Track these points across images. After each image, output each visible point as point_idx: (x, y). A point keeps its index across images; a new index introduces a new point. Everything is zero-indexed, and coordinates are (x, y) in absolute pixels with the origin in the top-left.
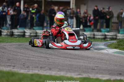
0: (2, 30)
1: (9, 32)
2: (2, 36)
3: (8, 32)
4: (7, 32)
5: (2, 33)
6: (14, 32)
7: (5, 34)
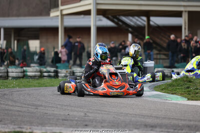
0: (59, 70)
1: (69, 72)
2: (60, 78)
3: (67, 72)
4: (65, 72)
5: (59, 74)
6: (75, 71)
7: (63, 75)
